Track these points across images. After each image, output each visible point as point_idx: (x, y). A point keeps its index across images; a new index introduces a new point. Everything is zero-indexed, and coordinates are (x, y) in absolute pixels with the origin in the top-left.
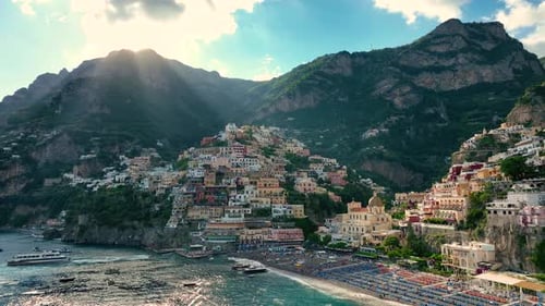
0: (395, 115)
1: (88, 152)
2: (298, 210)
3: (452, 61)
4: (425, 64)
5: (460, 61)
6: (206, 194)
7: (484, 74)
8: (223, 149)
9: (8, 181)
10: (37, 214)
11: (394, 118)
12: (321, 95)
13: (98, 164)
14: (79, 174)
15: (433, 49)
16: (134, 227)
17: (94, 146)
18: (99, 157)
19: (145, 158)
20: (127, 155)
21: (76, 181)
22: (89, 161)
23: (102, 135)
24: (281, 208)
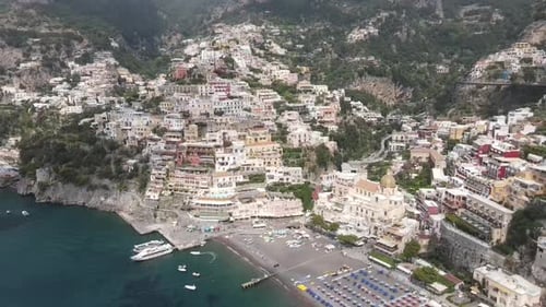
0: (385, 10)
1: (27, 58)
2: (296, 175)
6: (188, 153)
8: (202, 88)
11: (384, 14)
13: (44, 75)
14: (22, 87)
16: (105, 187)
17: (35, 51)
18: (43, 65)
19: (99, 65)
20: (77, 61)
21: (20, 96)
22: (32, 70)
23: (42, 36)
24: (277, 172)
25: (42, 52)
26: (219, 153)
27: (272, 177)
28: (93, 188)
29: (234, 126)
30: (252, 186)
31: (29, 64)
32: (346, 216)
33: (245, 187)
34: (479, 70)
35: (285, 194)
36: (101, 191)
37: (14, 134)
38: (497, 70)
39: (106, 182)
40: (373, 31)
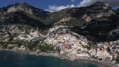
2: (86, 50)
3: (98, 11)
4: (92, 11)
5: (100, 11)
7: (105, 14)
8: (65, 35)
9: (5, 38)
10: (14, 46)
12: (71, 18)
13: (26, 34)
15: (94, 8)
16: (50, 52)
17: (24, 30)
18: (26, 32)
19: (36, 33)
20: (32, 32)
21: (22, 38)
22: (24, 33)
23: (25, 27)
24: (82, 49)
25: (26, 30)
26: (72, 46)
27: (82, 50)
28: (48, 52)
29: (73, 41)
30: (79, 51)
31: (23, 32)
32: (98, 55)
33: (78, 51)
34: (111, 33)
35: (85, 53)
36: (50, 53)
37: (22, 45)
38: (114, 33)
39: (50, 51)
40: (86, 27)
